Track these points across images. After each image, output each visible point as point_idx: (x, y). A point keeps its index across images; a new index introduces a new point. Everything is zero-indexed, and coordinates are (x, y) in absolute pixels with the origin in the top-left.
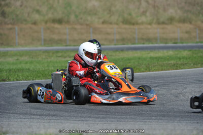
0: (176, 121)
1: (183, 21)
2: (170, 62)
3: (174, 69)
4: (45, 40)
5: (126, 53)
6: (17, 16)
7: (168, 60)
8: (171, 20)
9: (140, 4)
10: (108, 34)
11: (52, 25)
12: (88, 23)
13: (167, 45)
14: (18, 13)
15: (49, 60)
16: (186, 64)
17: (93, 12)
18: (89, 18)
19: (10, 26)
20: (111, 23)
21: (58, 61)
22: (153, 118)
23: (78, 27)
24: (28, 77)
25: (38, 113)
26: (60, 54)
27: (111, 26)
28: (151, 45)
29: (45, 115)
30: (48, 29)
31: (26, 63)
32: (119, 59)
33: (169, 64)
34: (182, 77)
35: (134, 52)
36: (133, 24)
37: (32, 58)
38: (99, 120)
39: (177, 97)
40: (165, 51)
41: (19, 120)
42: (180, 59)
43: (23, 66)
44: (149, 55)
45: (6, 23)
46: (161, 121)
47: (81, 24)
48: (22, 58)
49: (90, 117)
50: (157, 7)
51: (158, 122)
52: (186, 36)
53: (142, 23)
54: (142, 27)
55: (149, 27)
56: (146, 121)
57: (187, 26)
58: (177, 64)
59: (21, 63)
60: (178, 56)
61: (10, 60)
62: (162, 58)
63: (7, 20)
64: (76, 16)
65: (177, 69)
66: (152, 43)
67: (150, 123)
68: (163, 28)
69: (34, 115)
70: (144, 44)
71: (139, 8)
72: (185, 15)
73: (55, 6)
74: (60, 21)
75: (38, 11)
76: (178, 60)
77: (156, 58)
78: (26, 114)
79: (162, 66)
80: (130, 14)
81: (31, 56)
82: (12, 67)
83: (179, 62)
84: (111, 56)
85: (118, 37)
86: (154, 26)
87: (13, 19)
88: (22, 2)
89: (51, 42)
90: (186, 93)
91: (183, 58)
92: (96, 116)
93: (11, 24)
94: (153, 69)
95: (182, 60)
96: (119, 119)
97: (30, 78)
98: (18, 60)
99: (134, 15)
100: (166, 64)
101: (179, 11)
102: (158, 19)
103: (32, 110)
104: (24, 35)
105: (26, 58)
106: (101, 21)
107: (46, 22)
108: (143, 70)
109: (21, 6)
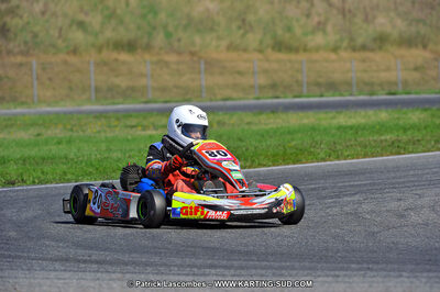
0: (404, 274)
1: (408, 42)
2: (383, 138)
3: (392, 154)
4: (97, 90)
5: (283, 116)
6: (35, 36)
7: (379, 132)
8: (381, 40)
9: (312, 5)
10: (240, 73)
11: (115, 55)
12: (193, 49)
13: (375, 98)
14: (37, 29)
15: (109, 135)
16: (418, 140)
17: (205, 25)
18: (197, 39)
19: (19, 59)
20: (245, 50)
21: (129, 137)
22: (353, 266)
23: (172, 58)
24: (65, 173)
25: (93, 257)
26: (133, 121)
27: (246, 56)
28: (337, 98)
29: (111, 263)
30: (105, 64)
31: (59, 143)
32: (268, 132)
33: (382, 141)
34: (412, 172)
35: (301, 114)
36: (296, 50)
37: (72, 130)
38: (232, 272)
39: (403, 216)
40: (371, 112)
41: (53, 274)
42: (405, 130)
43: (54, 150)
44: (335, 122)
45: (9, 52)
46: (372, 274)
47: (179, 53)
48: (49, 132)
49: (212, 266)
50: (350, 11)
51: (364, 276)
52: (416, 75)
53: (317, 49)
54: (315, 56)
55: (333, 56)
56: (337, 273)
57: (418, 55)
58: (399, 141)
59: (46, 143)
60: (401, 122)
61: (23, 135)
62: (364, 129)
63: (11, 45)
64: (168, 35)
65: (399, 154)
66: (341, 95)
67: (347, 279)
68: (364, 61)
69: (85, 262)
70: (322, 96)
71: (308, 16)
72: (413, 29)
73: (119, 11)
74: (130, 47)
75: (81, 25)
76: (401, 131)
77: (351, 128)
78: (67, 260)
79: (366, 147)
80: (289, 29)
81: (69, 127)
82: (27, 152)
83: (404, 138)
84: (249, 123)
85: (262, 80)
86: (344, 54)
87: (26, 43)
88: (46, 5)
89: (112, 92)
90: (423, 207)
91: (413, 127)
92: (225, 262)
93: (22, 53)
94: (346, 154)
95: (409, 132)
96: (276, 269)
97: (69, 176)
98: (39, 135)
99: (298, 31)
100: (375, 141)
101: (399, 22)
102: (352, 40)
103: (80, 251)
104: (50, 79)
105: (57, 132)
106: (224, 43)
107: (100, 49)
108: (322, 155)
109: (43, 13)
